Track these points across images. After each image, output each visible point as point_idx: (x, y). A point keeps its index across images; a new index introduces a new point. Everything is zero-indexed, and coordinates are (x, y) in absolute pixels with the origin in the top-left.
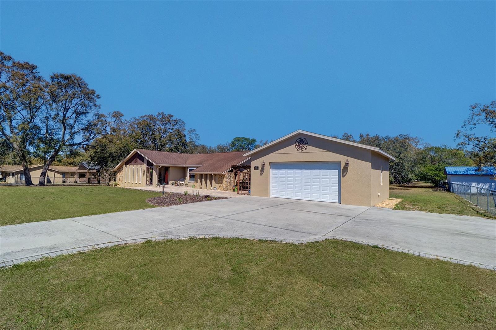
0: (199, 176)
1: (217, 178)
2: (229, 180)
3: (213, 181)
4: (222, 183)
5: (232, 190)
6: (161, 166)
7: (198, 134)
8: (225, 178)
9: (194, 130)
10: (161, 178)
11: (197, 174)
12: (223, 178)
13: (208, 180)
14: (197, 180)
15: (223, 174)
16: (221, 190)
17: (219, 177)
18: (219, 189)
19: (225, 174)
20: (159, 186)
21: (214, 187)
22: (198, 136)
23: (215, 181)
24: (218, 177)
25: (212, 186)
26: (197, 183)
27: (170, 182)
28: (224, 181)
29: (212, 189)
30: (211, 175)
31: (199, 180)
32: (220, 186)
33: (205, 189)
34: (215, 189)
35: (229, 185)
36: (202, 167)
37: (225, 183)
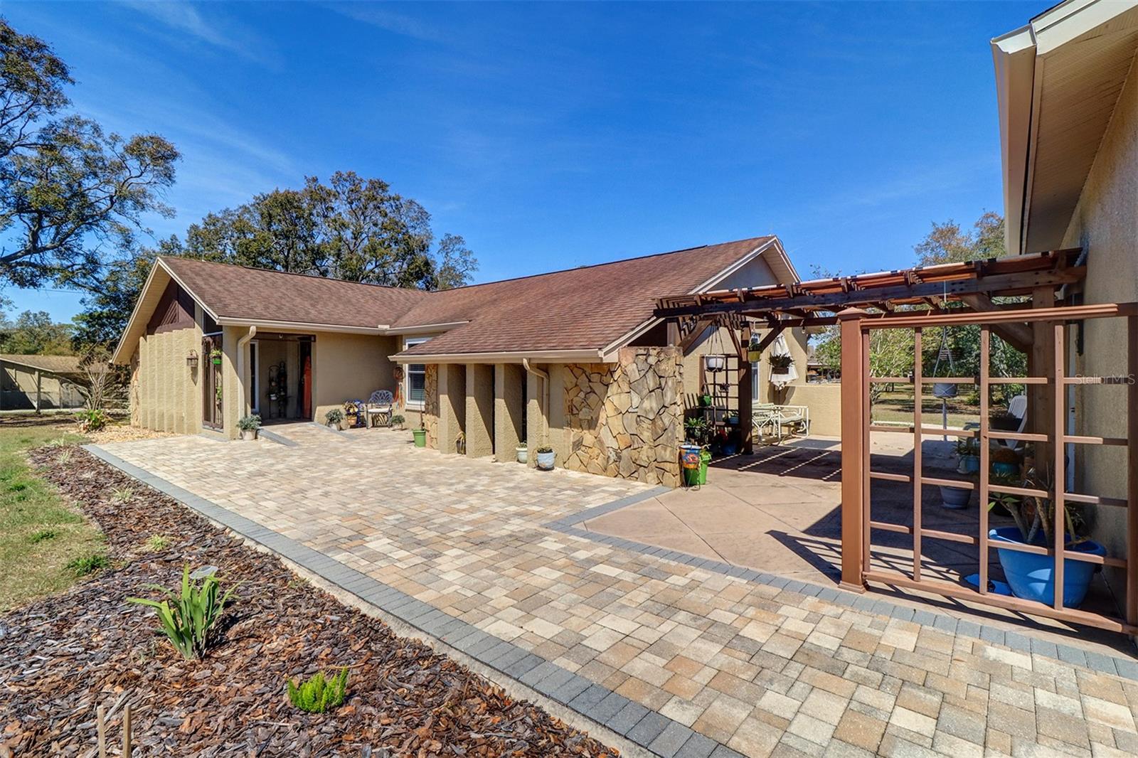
0: (444, 376)
1: (557, 391)
2: (646, 404)
3: (533, 405)
4: (592, 424)
5: (674, 479)
6: (253, 329)
7: (470, 252)
8: (613, 389)
9: (459, 239)
10: (285, 389)
11: (436, 366)
12: (598, 388)
13: (500, 405)
14: (437, 399)
15: (607, 360)
16: (585, 467)
17: (569, 379)
18: (575, 461)
19: (612, 358)
20: (249, 435)
21: (542, 451)
22: (470, 258)
23: (547, 410)
24: (562, 380)
25: (523, 437)
26: (438, 415)
27: (318, 408)
28: (608, 406)
29: (523, 456)
30: (518, 372)
31: (445, 401)
32: (578, 445)
33: (480, 453)
34: (546, 460)
35: (646, 435)
36: (465, 331)
37: (616, 424)
